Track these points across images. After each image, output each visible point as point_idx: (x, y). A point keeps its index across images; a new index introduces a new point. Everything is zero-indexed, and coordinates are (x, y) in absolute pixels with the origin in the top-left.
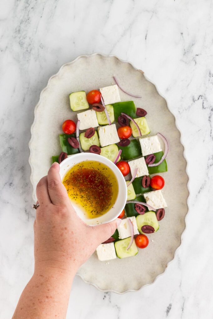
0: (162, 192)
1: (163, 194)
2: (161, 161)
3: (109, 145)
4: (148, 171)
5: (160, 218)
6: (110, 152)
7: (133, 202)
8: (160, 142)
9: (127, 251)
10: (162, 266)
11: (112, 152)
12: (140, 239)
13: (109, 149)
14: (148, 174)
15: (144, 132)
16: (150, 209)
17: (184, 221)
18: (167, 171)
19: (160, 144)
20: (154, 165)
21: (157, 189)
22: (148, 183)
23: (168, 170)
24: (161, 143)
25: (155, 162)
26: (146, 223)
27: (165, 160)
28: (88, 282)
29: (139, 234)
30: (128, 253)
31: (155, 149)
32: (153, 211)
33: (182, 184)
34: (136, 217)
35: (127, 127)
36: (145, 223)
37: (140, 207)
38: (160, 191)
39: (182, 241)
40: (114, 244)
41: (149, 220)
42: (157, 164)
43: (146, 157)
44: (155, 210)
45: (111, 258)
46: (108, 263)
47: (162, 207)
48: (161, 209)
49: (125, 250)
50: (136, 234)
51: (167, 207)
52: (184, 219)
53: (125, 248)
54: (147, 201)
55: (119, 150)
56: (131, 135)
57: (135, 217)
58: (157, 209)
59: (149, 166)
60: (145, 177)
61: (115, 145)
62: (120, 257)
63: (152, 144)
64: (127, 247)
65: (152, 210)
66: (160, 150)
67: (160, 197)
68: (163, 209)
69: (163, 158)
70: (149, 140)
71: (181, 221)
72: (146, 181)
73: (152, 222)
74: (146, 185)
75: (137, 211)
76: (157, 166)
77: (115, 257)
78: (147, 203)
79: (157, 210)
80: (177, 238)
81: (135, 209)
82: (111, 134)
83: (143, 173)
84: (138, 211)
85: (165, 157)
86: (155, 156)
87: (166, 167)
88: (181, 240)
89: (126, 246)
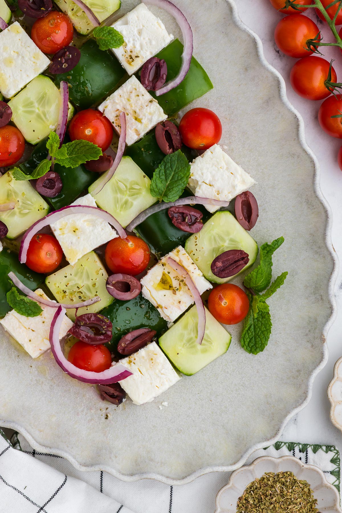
0: (224, 150)
1: (230, 152)
2: (185, 67)
3: (25, 87)
4: (161, 110)
5: (249, 222)
6: (36, 105)
7: (157, 210)
8: (157, 16)
9: (199, 347)
10: (312, 346)
11: (42, 99)
12: (221, 299)
13: (31, 94)
14: (164, 117)
15: (104, 8)
16: (211, 209)
17: (317, 197)
18: (211, 87)
19: (160, 22)
20: (171, 85)
21: (207, 147)
22: (176, 139)
23: (214, 85)
24: (162, 20)
25: (170, 78)
26: (219, 249)
27: (193, 61)
28: (132, 475)
29: (211, 287)
30: (204, 351)
31: (154, 43)
32: (222, 209)
33: (268, 101)
34: (184, 246)
35: (55, 16)
36: (214, 250)
37: (183, 213)
38: (216, 148)
39: (334, 254)
40: (158, 343)
41: (223, 239)
42: (178, 81)
43: (140, 74)
44: (226, 205)
45: (167, 386)
46: (165, 404)
47: (240, 189)
48: (240, 195)
49: (194, 347)
50: (205, 290)
51: (255, 184)
52: (315, 192)
53: (190, 340)
54: (195, 188)
55: (59, 87)
56: (74, 32)
57: (180, 247)
58: (231, 197)
59: (158, 93)
60: (161, 127)
61: (42, 77)
62: (189, 372)
63: (140, 33)
64: (196, 337)
65: (218, 207)
66: (168, 39)
67: (223, 164)
68: (246, 194)
69: (186, 56)
70: (126, 23)
71: (308, 202)
72: (168, 136)
73: (232, 240)
74: (171, 146)
75: (179, 229)
76: (182, 85)
77: (175, 377)
78: (196, 195)
79: (233, 202)
80: (316, 253)
81: (172, 225)
82: (18, 53)
83: (151, 120)
84: (182, 227)
85: (190, 52)
86: (162, 61)
87: (206, 78)
88: (330, 254)
89: (193, 335)
